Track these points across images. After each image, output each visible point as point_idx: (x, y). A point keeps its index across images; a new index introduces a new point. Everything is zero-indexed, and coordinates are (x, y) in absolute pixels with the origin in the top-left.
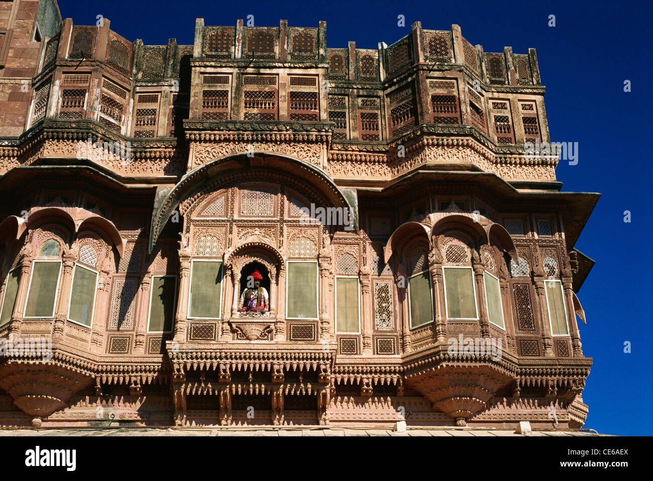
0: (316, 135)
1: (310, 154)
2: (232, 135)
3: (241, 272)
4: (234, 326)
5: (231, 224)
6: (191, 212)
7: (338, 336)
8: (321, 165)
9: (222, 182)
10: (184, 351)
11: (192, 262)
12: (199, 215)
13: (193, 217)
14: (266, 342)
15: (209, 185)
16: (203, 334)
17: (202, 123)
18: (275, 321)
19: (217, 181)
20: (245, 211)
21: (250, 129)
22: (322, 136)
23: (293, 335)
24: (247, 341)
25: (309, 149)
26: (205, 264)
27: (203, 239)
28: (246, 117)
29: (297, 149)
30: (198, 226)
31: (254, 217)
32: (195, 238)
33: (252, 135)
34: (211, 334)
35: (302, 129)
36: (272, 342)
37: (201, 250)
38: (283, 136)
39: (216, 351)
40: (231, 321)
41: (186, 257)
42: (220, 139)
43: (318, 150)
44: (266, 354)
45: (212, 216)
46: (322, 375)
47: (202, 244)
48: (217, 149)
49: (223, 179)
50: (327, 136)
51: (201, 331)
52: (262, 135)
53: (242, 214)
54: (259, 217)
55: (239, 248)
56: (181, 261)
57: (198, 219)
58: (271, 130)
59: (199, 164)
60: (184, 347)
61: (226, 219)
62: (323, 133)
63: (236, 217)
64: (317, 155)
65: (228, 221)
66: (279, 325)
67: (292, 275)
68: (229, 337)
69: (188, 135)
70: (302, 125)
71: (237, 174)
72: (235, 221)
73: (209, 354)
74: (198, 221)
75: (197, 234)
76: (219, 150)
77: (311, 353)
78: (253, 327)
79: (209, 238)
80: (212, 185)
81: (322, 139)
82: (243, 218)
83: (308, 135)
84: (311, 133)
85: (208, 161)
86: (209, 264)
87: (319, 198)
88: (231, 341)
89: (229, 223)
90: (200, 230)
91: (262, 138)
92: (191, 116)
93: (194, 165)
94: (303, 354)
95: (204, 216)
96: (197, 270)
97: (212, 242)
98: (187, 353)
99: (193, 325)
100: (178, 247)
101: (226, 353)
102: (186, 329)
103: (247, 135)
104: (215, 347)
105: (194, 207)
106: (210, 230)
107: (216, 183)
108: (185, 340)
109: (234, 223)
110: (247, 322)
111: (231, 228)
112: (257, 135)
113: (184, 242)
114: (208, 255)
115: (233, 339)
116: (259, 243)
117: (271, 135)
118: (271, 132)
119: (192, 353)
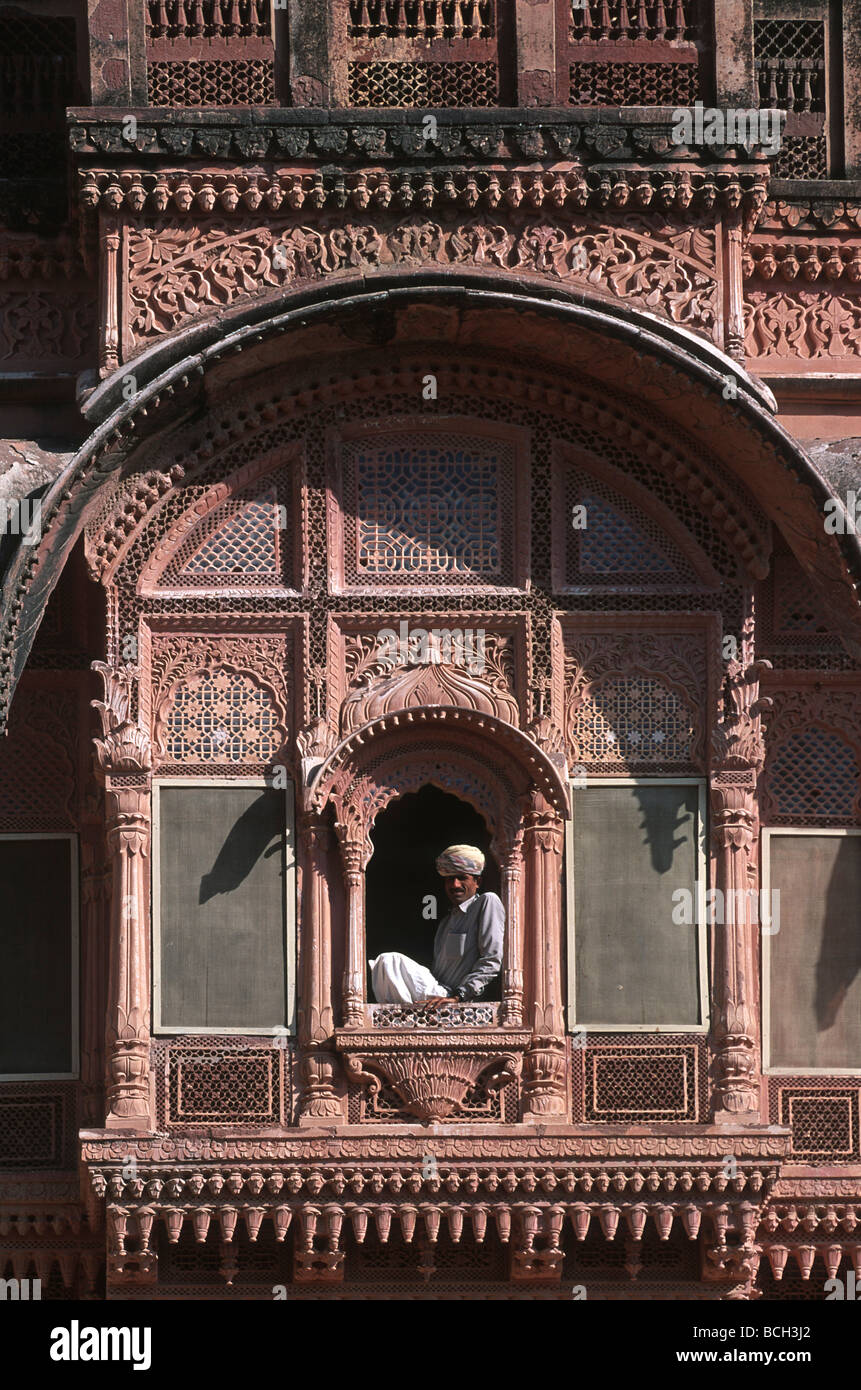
0: (697, 181)
1: (666, 276)
2: (297, 183)
3: (374, 834)
4: (356, 1062)
5: (319, 617)
6: (136, 562)
7: (775, 1082)
8: (718, 330)
9: (265, 419)
10: (155, 1168)
11: (156, 791)
12: (170, 576)
13: (148, 590)
14: (491, 1127)
15: (210, 436)
16: (225, 1094)
17: (158, 127)
18: (525, 1040)
19: (242, 416)
20: (376, 557)
21: (383, 154)
22: (722, 182)
23: (601, 1097)
24: (414, 1128)
25: (661, 246)
26: (213, 799)
27: (194, 684)
28: (359, 83)
29: (606, 251)
30: (175, 630)
31: (418, 581)
32: (163, 681)
33: (395, 184)
34: (260, 1095)
35: (627, 152)
36: (520, 1128)
37: (192, 735)
38: (539, 185)
39: (288, 1166)
40: (342, 1042)
41: (133, 772)
42: (243, 203)
43: (705, 256)
44: (494, 1177)
45: (227, 581)
46: (721, 1256)
47: (192, 709)
48: (234, 254)
49: (271, 408)
50: (747, 182)
51: (215, 1086)
52: (439, 182)
53: (361, 570)
54: (436, 581)
55: (364, 734)
56: (109, 787)
57: (168, 594)
58: (483, 159)
59: (154, 332)
60: (157, 1154)
61: (292, 593)
62: (729, 170)
63: (337, 587)
64: (700, 279)
65: (303, 604)
66: (540, 1055)
67: (588, 840)
68: (331, 1110)
69: (93, 189)
70: (631, 127)
71: (332, 381)
72: (336, 603)
73: (259, 1179)
74: (170, 604)
75: (171, 664)
76: (244, 260)
77: (679, 1172)
78: (437, 1067)
79: (223, 682)
80: (221, 434)
81: (723, 199)
82: (368, 591)
83: (656, 181)
84: (672, 168)
85: (195, 317)
86: (231, 797)
87: (707, 493)
88: (344, 1127)
89: (307, 615)
90: (183, 644)
91: (442, 198)
92: (97, 84)
93: (132, 340)
94: (646, 1173)
95: (196, 582)
96: (179, 826)
97: (235, 699)
98: (166, 1177)
99: (181, 1060)
100: (94, 723)
101: (328, 1175)
102: (153, 1076)
103: (373, 184)
104: (283, 1151)
105: (149, 540)
106: (225, 648)
107: (239, 426)
108: (154, 1123)
109: (331, 614)
110: (410, 1048)
111: (320, 637)
112: (417, 184)
113: (114, 703)
114: (222, 760)
115: (353, 1119)
116: (450, 711)
117: (484, 182)
118: (484, 170)
119: (187, 1175)
